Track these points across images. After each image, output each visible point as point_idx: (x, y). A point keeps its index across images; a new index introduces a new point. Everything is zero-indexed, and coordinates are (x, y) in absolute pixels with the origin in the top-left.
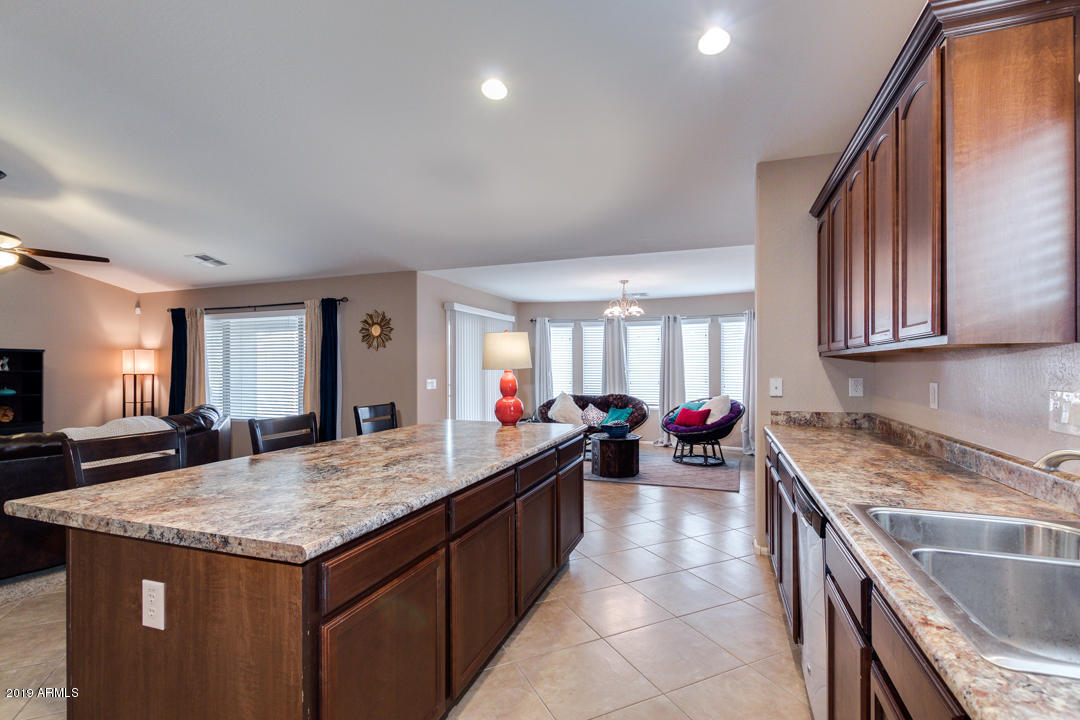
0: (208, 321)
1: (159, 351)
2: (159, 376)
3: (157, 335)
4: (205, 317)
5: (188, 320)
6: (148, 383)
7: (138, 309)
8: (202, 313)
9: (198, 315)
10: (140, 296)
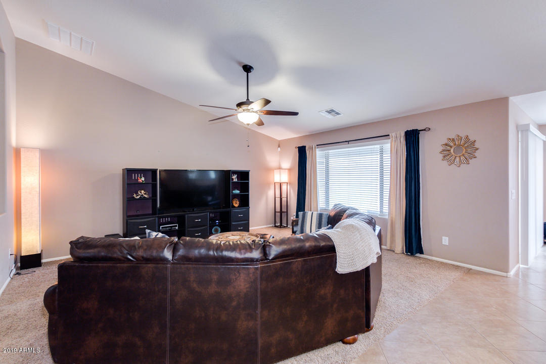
0: (319, 153)
1: (290, 170)
2: (290, 183)
3: (289, 161)
4: (317, 150)
5: (307, 152)
6: (284, 187)
7: (279, 148)
8: (315, 148)
9: (313, 149)
10: (280, 141)
